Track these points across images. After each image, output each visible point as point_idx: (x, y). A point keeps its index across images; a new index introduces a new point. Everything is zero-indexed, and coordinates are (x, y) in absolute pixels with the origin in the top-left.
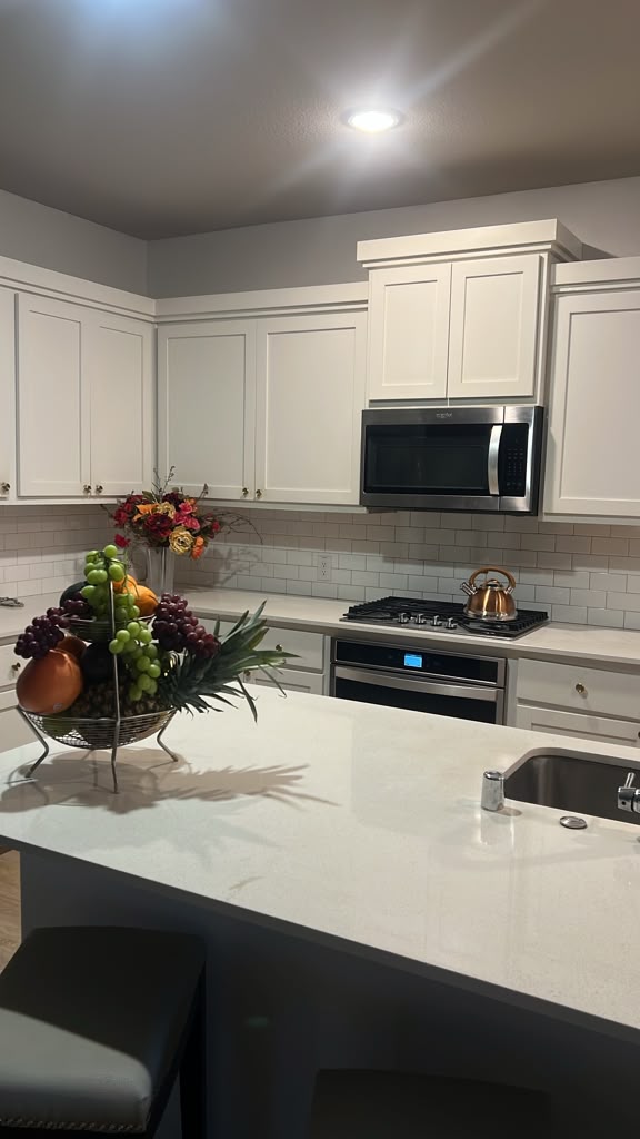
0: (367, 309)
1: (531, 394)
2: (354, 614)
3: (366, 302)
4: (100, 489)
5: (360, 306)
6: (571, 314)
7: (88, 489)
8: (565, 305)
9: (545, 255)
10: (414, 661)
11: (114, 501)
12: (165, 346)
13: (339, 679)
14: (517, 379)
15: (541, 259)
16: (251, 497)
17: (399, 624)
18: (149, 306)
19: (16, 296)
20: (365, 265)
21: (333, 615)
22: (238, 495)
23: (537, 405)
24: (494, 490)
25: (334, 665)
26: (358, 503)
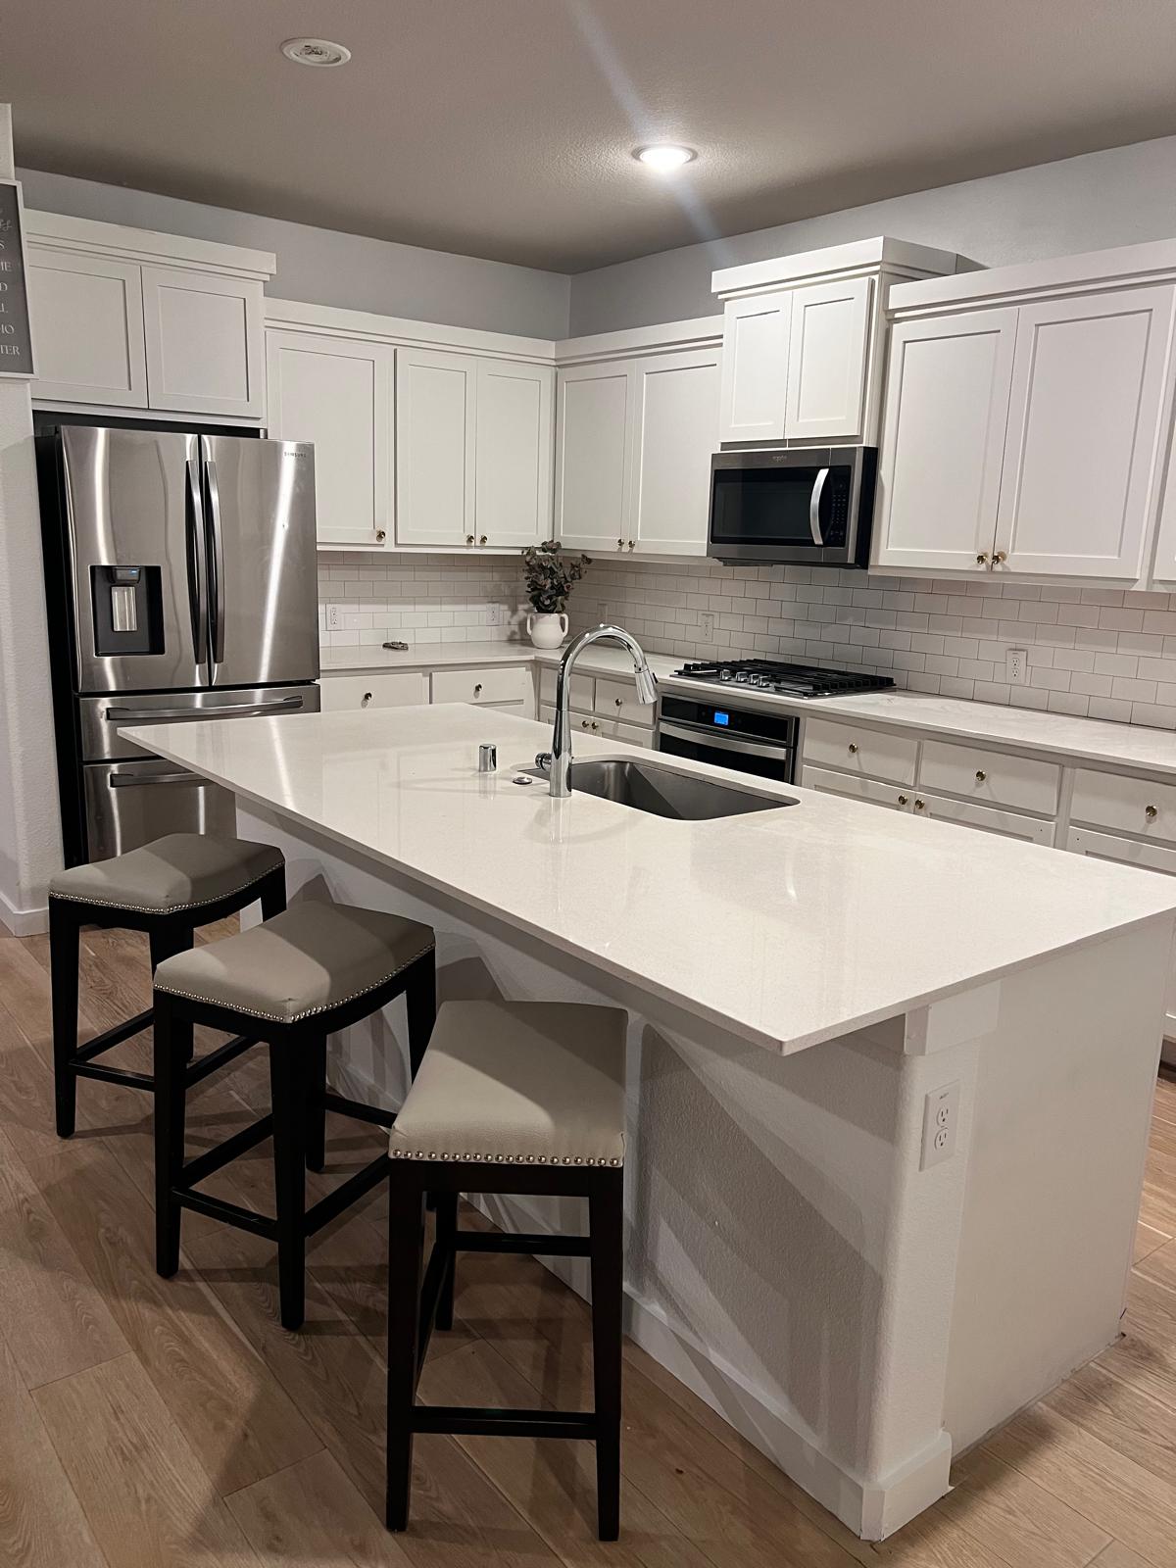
0: (721, 345)
1: (855, 433)
2: (688, 672)
3: (721, 337)
4: (484, 539)
5: (715, 341)
6: (905, 342)
7: (470, 539)
8: (899, 332)
9: (876, 278)
10: (722, 719)
11: (519, 552)
12: (564, 388)
13: (662, 734)
14: (844, 418)
15: (873, 282)
16: (626, 548)
17: (720, 682)
18: (549, 349)
19: (395, 351)
20: (720, 297)
21: (666, 670)
22: (615, 547)
23: (864, 445)
24: (818, 541)
25: (657, 721)
26: (705, 555)
